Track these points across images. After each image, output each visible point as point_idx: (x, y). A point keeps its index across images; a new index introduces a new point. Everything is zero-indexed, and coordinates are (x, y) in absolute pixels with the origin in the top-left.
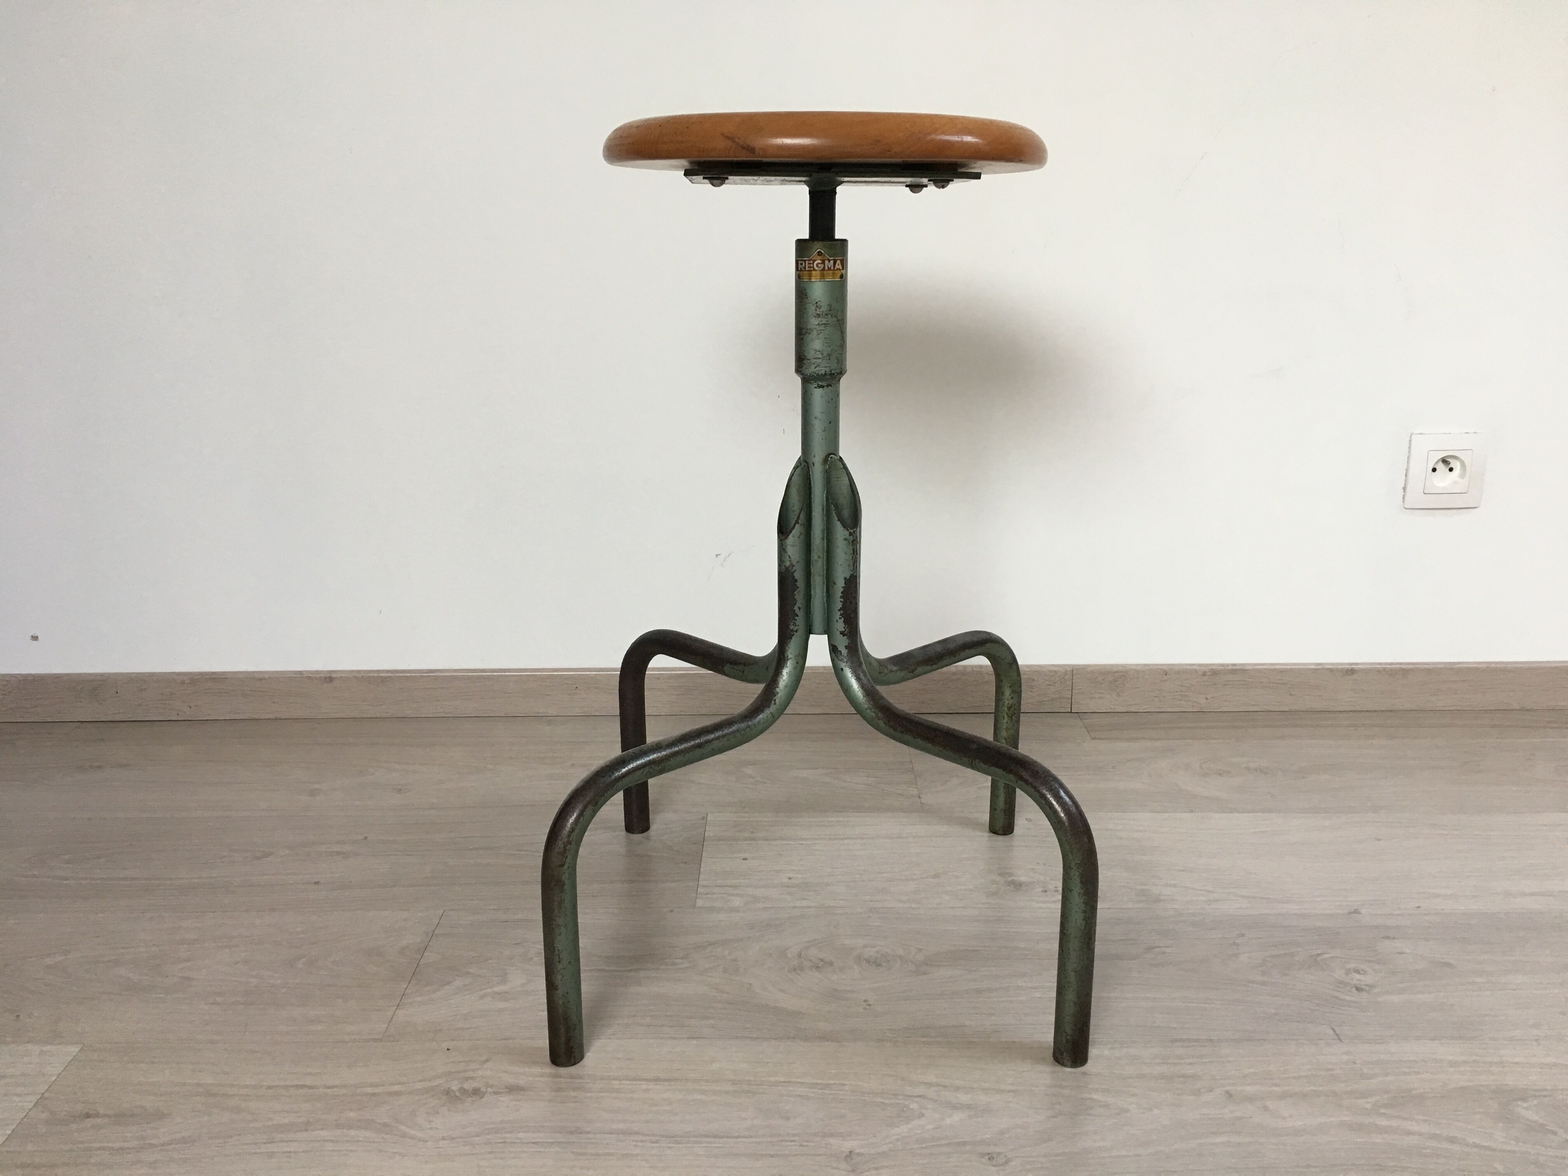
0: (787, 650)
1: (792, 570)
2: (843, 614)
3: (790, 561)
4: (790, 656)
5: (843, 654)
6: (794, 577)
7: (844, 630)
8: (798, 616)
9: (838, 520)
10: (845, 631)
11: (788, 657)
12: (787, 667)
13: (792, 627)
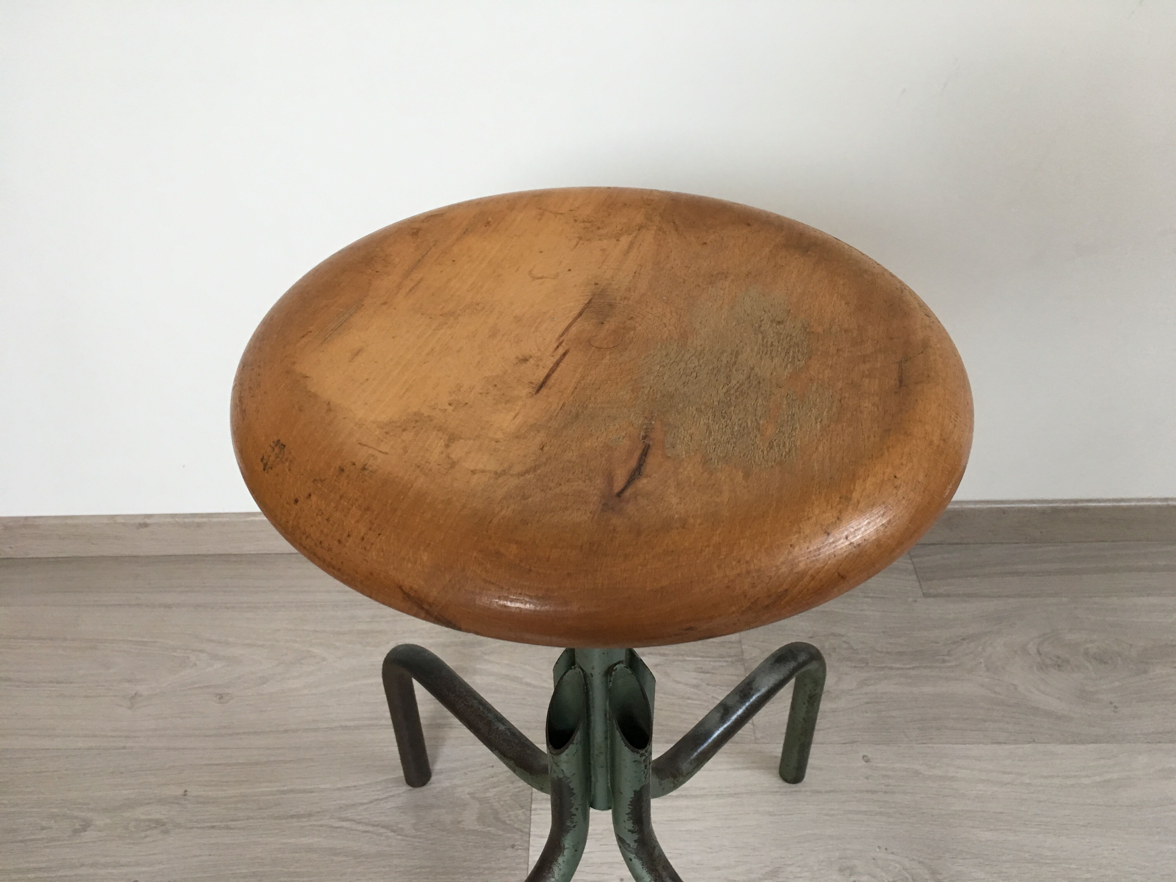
0: (563, 840)
1: (567, 782)
2: (631, 817)
3: (564, 774)
4: (566, 846)
5: (631, 846)
6: (570, 787)
7: (633, 829)
8: (575, 815)
9: (625, 746)
10: (635, 829)
11: (564, 846)
12: (563, 855)
13: (568, 824)
